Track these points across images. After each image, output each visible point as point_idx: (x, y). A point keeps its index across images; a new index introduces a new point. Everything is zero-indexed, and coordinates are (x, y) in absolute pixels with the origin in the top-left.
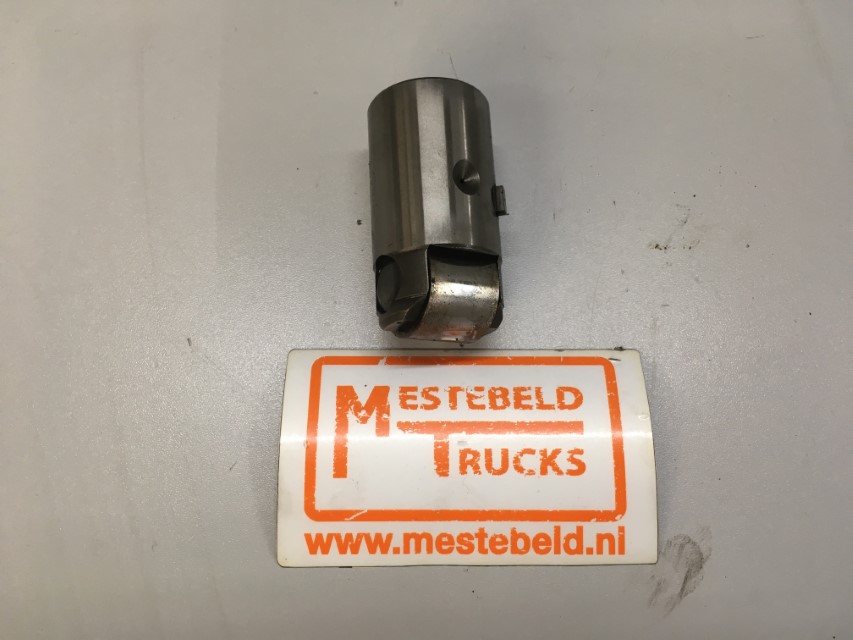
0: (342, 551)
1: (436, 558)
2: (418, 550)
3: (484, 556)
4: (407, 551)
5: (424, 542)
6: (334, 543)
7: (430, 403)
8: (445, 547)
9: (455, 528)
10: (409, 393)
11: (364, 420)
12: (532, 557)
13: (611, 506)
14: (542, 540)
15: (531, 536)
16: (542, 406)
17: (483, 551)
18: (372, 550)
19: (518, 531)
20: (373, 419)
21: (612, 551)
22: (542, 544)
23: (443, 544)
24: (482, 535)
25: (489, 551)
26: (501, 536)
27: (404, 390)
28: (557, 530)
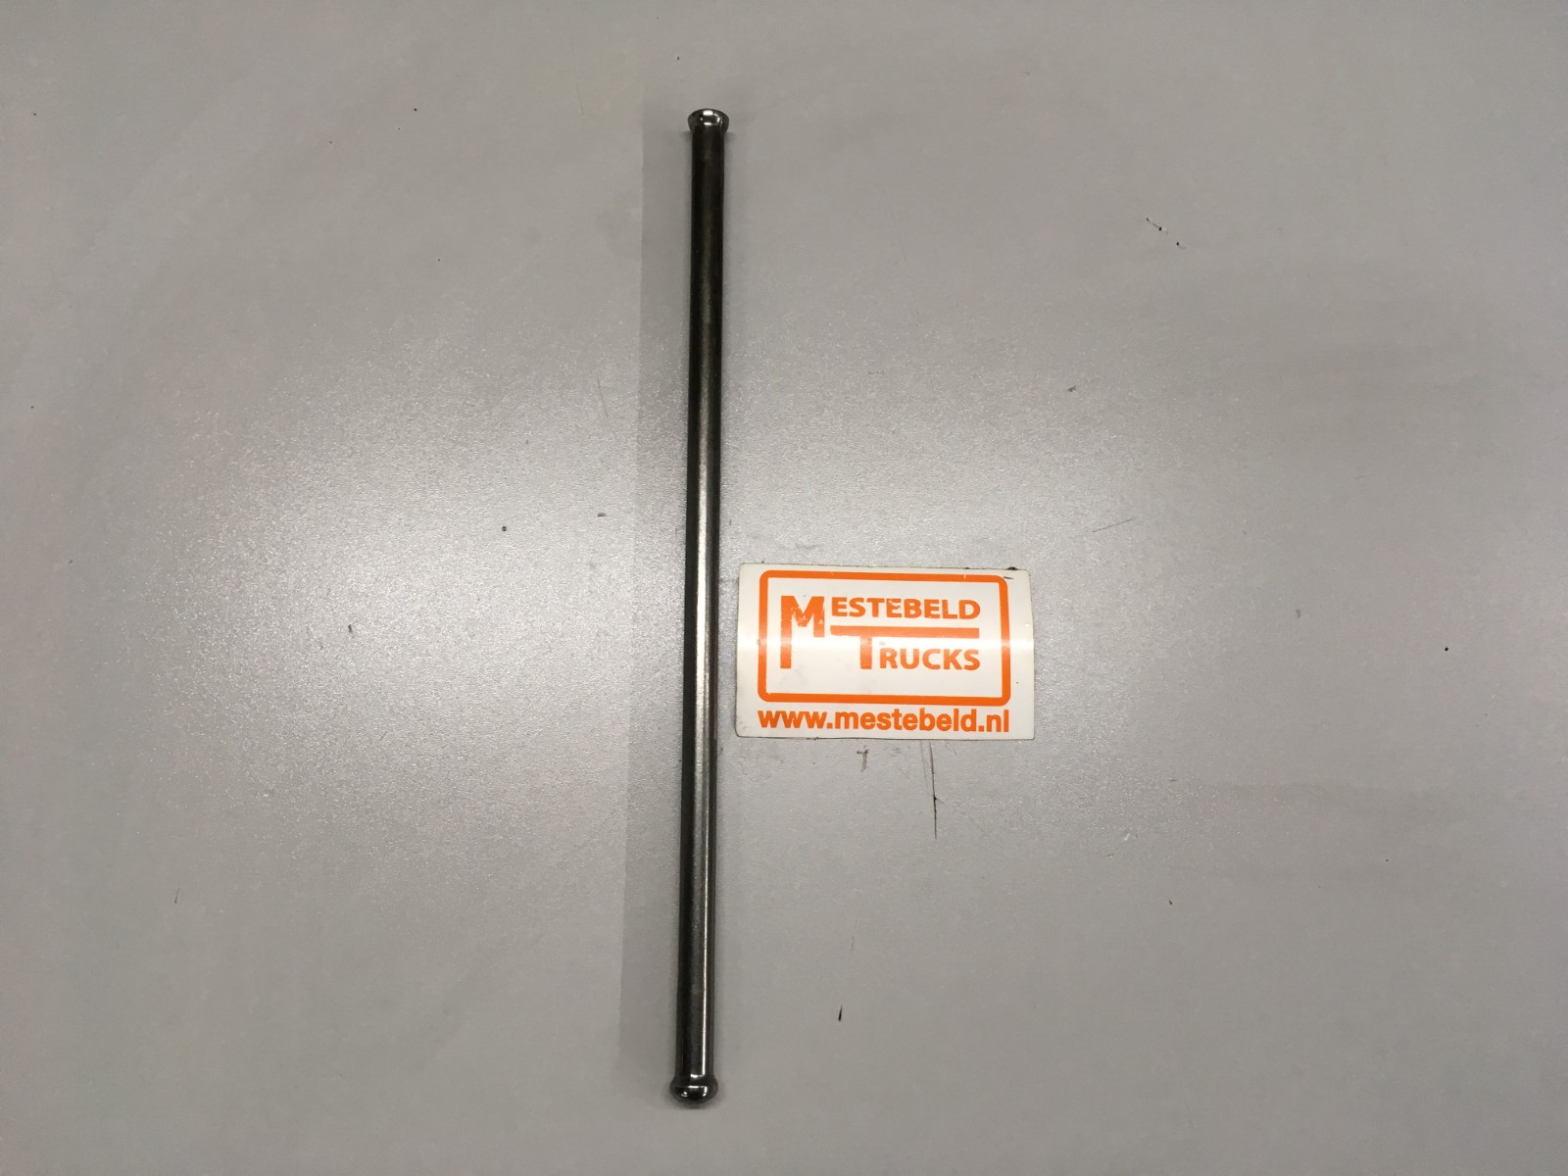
0: (787, 725)
1: (861, 732)
2: (847, 726)
3: (899, 731)
4: (838, 726)
5: (851, 719)
6: (781, 719)
7: (856, 611)
8: (868, 724)
9: (876, 709)
10: (840, 603)
11: (804, 624)
12: (936, 733)
13: (998, 693)
14: (944, 719)
15: (936, 716)
16: (946, 616)
17: (898, 727)
18: (811, 726)
19: (926, 712)
20: (811, 624)
21: (999, 730)
22: (944, 722)
23: (867, 721)
24: (897, 714)
25: (903, 729)
26: (912, 715)
27: (835, 601)
28: (956, 712)
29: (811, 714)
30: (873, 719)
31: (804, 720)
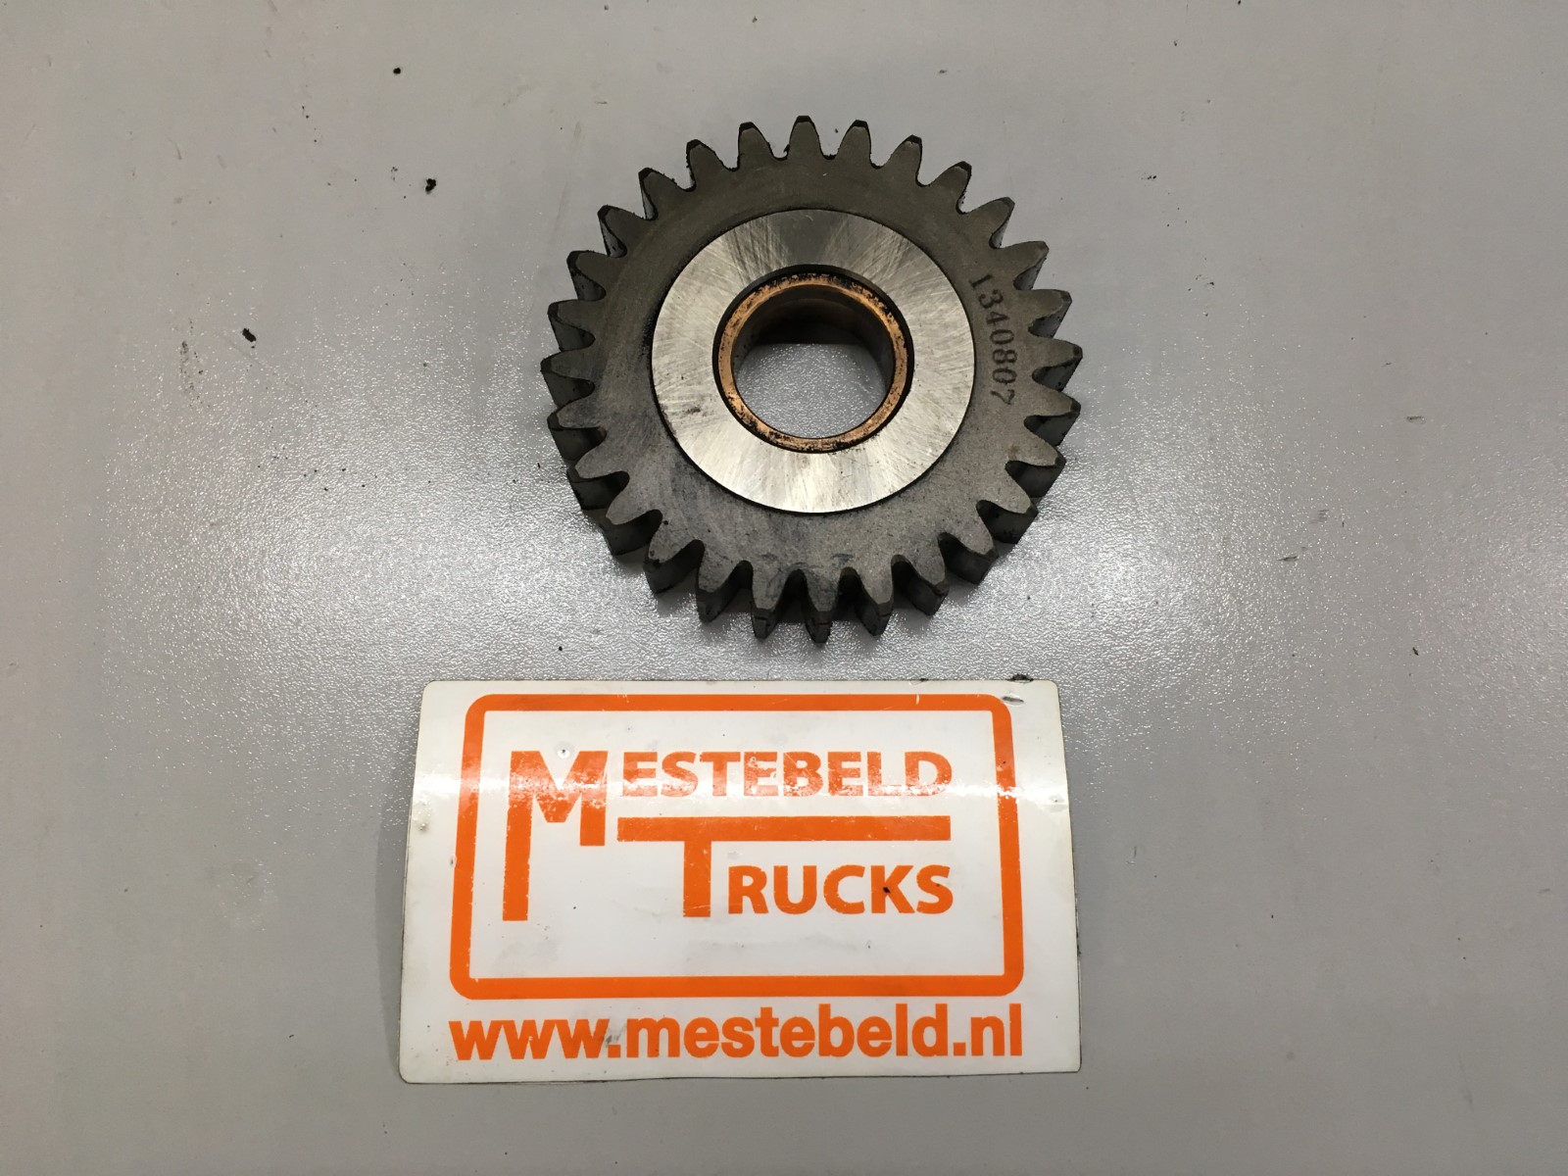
29: (572, 1028)
30: (712, 1033)
31: (555, 1042)
